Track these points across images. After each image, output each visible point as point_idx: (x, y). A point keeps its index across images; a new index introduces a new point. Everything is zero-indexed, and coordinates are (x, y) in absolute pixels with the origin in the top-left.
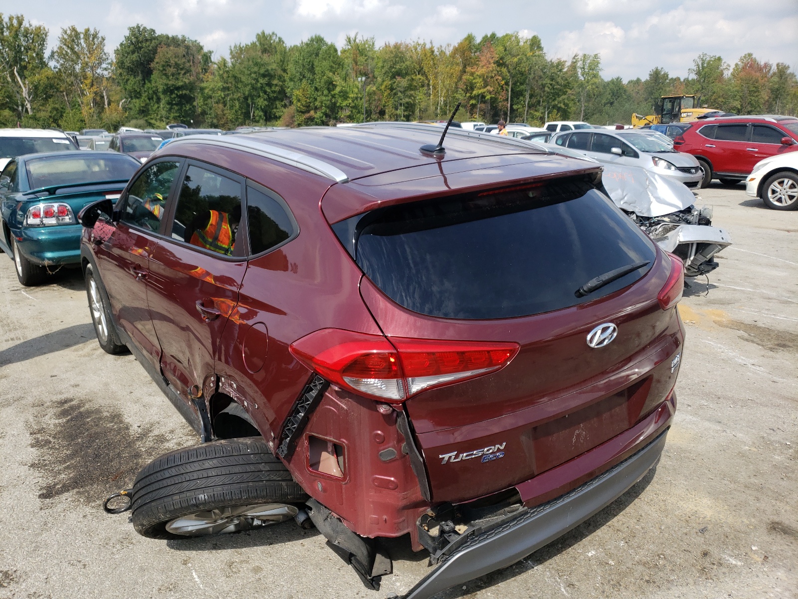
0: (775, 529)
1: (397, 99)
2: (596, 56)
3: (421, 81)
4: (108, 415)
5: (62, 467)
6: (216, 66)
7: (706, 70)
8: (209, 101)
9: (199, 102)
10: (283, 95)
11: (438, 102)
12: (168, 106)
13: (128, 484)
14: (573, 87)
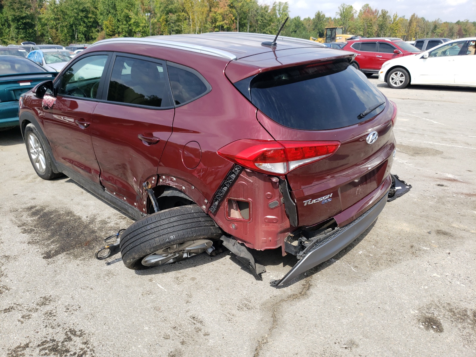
0: (439, 233)
1: (170, 28)
2: (286, 3)
3: (184, 16)
4: (64, 213)
5: (49, 242)
6: (48, 3)
7: (345, 13)
8: (46, 27)
9: (38, 28)
10: (96, 24)
11: (196, 29)
12: (16, 30)
13: (96, 247)
14: (274, 22)
